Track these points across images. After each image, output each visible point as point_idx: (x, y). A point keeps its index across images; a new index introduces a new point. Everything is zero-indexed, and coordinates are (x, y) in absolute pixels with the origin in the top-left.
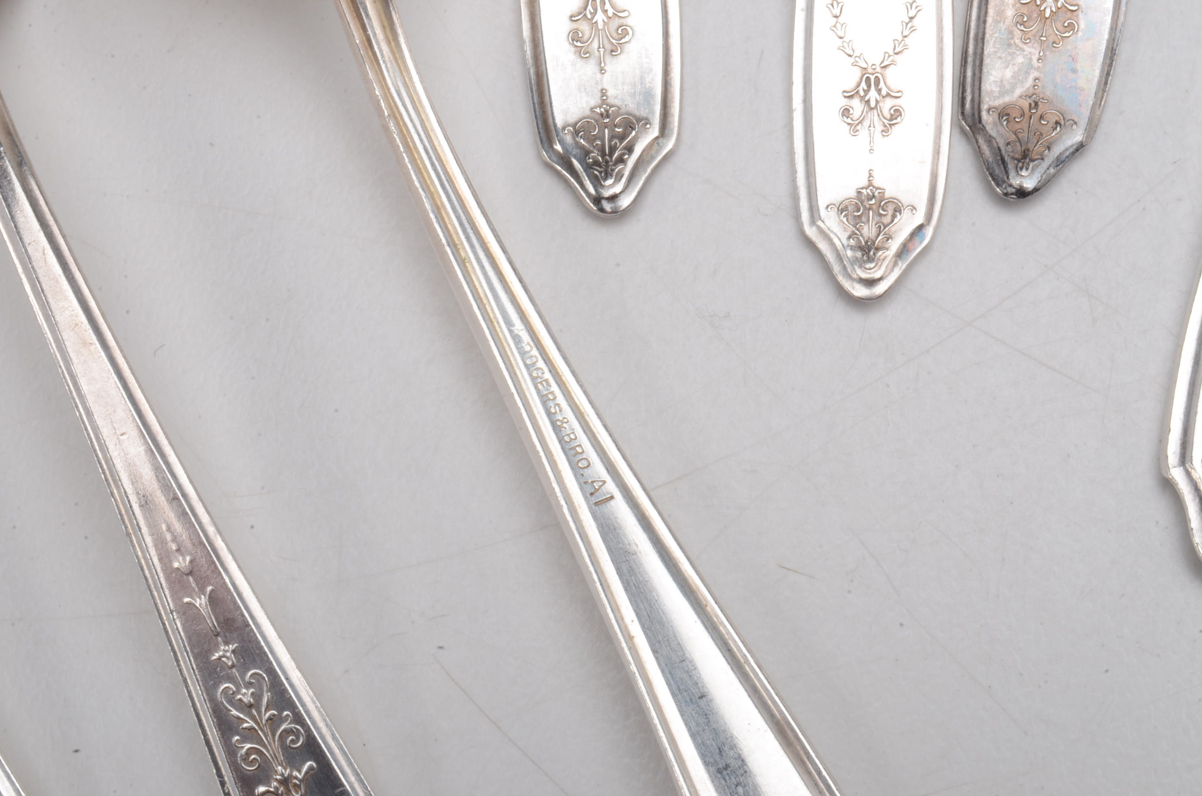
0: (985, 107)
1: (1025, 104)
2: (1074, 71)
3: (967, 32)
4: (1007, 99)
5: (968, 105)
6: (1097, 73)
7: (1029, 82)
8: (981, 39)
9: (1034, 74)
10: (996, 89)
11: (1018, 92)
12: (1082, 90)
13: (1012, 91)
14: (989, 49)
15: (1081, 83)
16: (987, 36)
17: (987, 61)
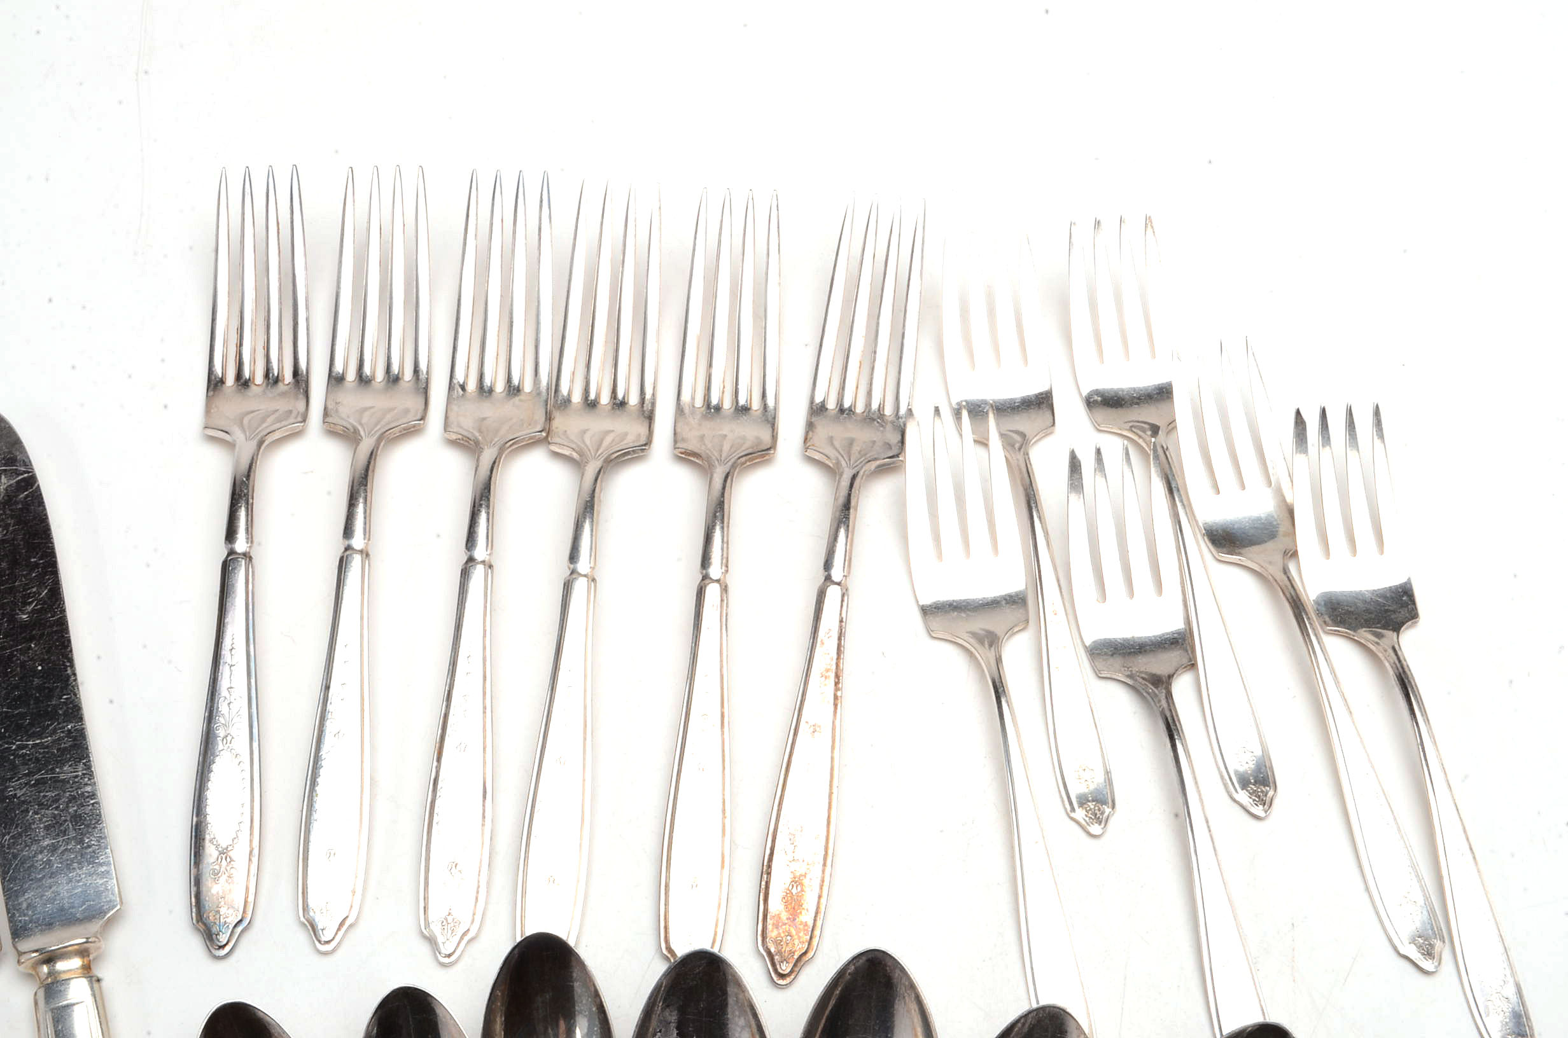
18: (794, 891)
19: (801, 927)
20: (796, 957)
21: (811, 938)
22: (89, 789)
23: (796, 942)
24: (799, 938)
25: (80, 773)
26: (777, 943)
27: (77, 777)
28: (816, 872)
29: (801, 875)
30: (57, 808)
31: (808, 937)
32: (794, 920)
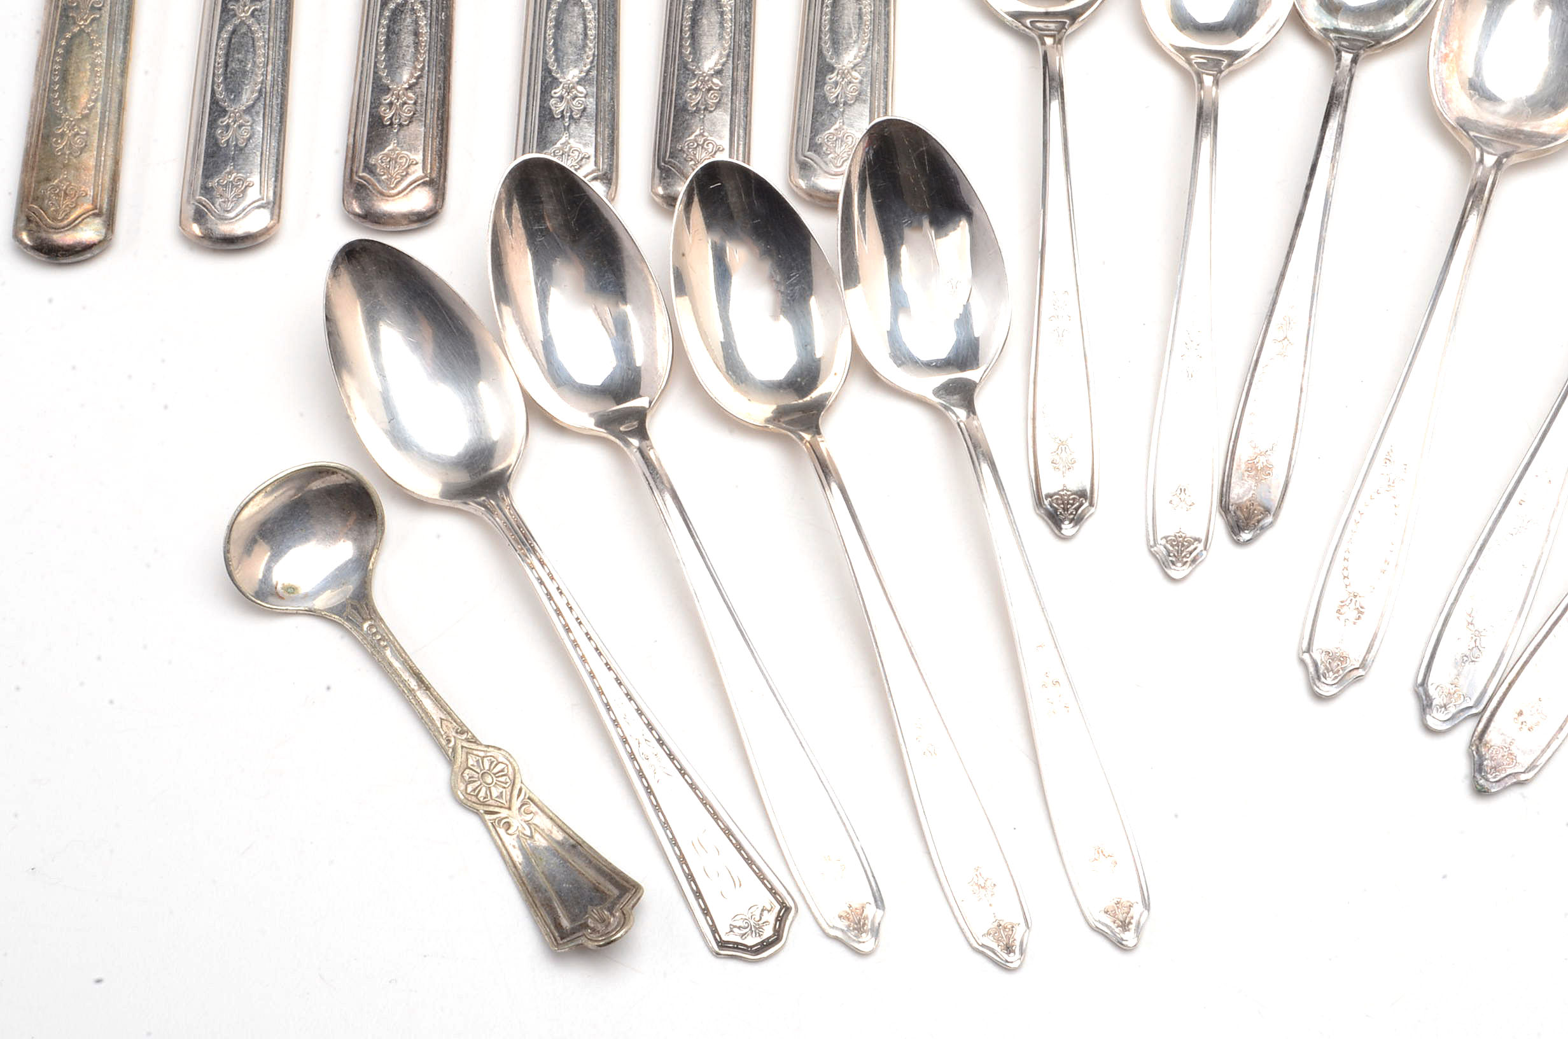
0: (1231, 504)
1: (1249, 503)
2: (1270, 492)
3: (1224, 473)
4: (1240, 501)
5: (1223, 503)
6: (1280, 494)
7: (1250, 496)
8: (1230, 476)
9: (1252, 492)
10: (1236, 497)
11: (1245, 499)
12: (1272, 500)
13: (1243, 497)
14: (1233, 480)
15: (1272, 497)
16: (1233, 475)
17: (1232, 485)
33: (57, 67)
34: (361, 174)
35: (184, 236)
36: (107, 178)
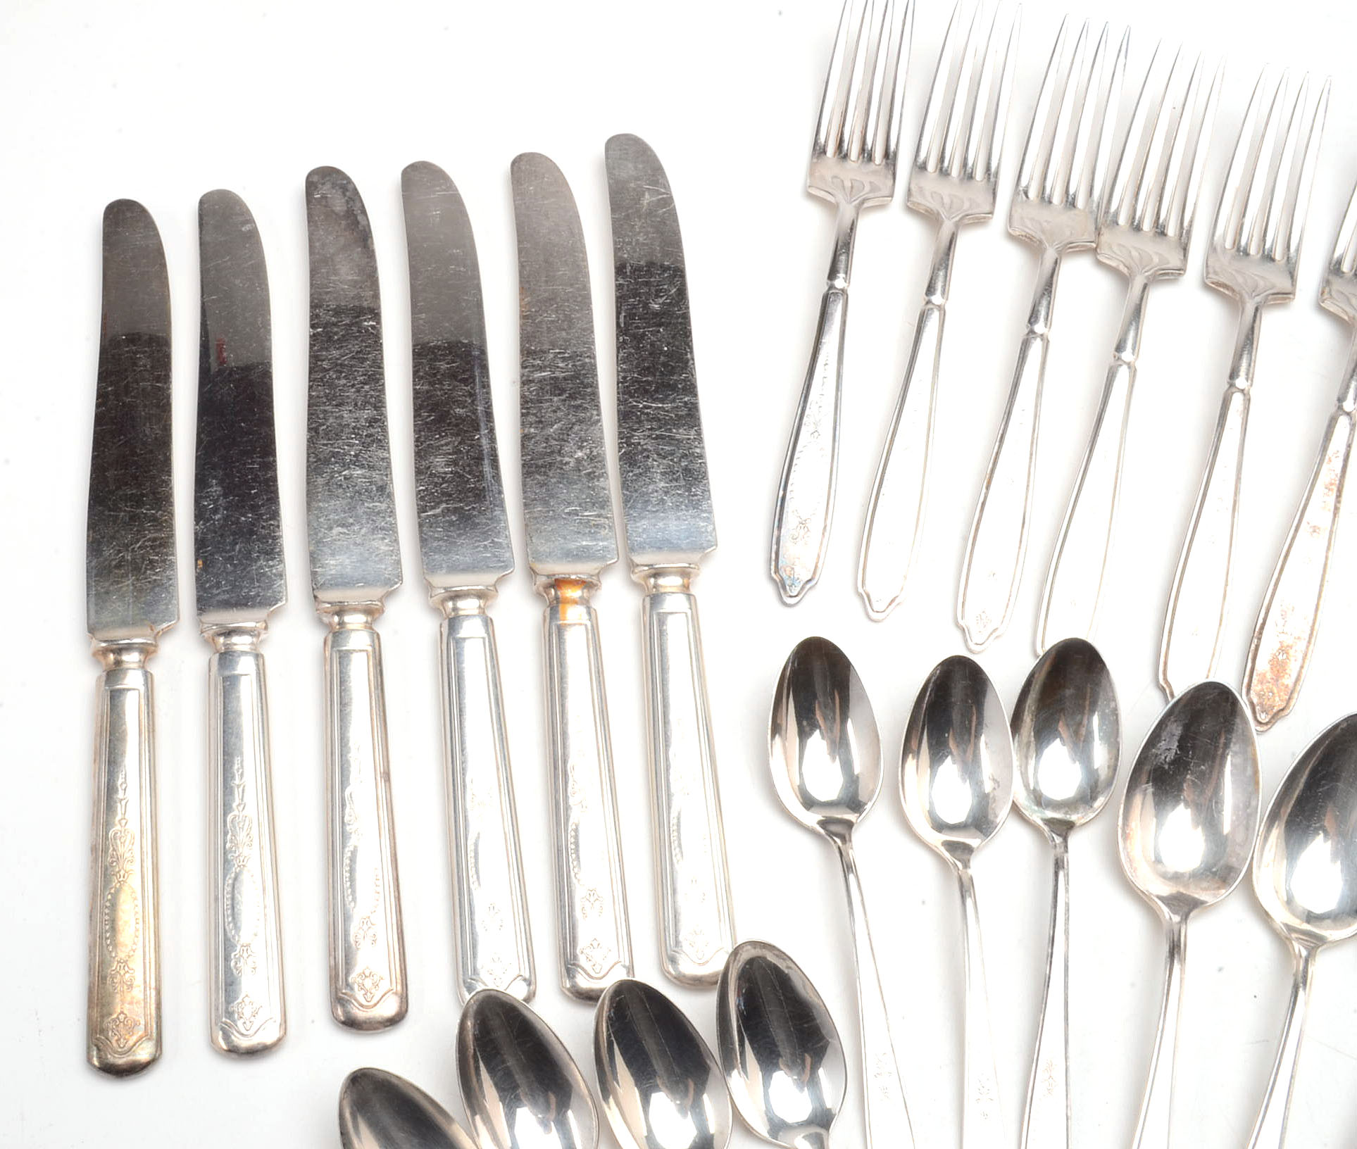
18: (1280, 657)
19: (1283, 688)
20: (1275, 711)
21: (1289, 698)
22: (698, 450)
23: (1277, 699)
24: (1279, 696)
25: (692, 437)
26: (1260, 696)
27: (689, 439)
28: (1301, 646)
29: (1288, 646)
30: (672, 460)
31: (1287, 697)
32: (1277, 681)
33: (107, 918)
34: (344, 991)
35: (214, 1048)
36: (153, 1007)
